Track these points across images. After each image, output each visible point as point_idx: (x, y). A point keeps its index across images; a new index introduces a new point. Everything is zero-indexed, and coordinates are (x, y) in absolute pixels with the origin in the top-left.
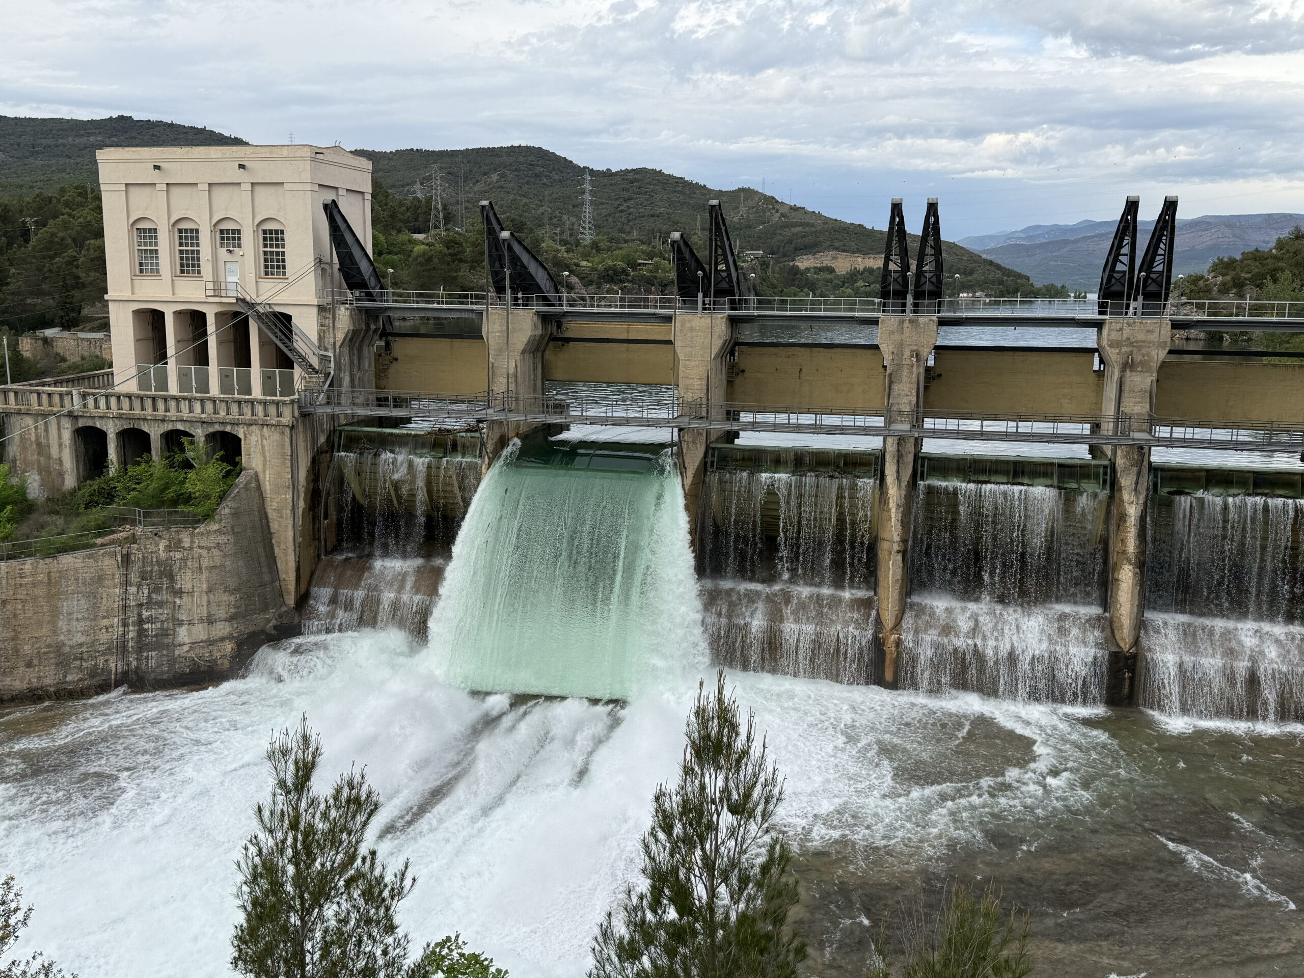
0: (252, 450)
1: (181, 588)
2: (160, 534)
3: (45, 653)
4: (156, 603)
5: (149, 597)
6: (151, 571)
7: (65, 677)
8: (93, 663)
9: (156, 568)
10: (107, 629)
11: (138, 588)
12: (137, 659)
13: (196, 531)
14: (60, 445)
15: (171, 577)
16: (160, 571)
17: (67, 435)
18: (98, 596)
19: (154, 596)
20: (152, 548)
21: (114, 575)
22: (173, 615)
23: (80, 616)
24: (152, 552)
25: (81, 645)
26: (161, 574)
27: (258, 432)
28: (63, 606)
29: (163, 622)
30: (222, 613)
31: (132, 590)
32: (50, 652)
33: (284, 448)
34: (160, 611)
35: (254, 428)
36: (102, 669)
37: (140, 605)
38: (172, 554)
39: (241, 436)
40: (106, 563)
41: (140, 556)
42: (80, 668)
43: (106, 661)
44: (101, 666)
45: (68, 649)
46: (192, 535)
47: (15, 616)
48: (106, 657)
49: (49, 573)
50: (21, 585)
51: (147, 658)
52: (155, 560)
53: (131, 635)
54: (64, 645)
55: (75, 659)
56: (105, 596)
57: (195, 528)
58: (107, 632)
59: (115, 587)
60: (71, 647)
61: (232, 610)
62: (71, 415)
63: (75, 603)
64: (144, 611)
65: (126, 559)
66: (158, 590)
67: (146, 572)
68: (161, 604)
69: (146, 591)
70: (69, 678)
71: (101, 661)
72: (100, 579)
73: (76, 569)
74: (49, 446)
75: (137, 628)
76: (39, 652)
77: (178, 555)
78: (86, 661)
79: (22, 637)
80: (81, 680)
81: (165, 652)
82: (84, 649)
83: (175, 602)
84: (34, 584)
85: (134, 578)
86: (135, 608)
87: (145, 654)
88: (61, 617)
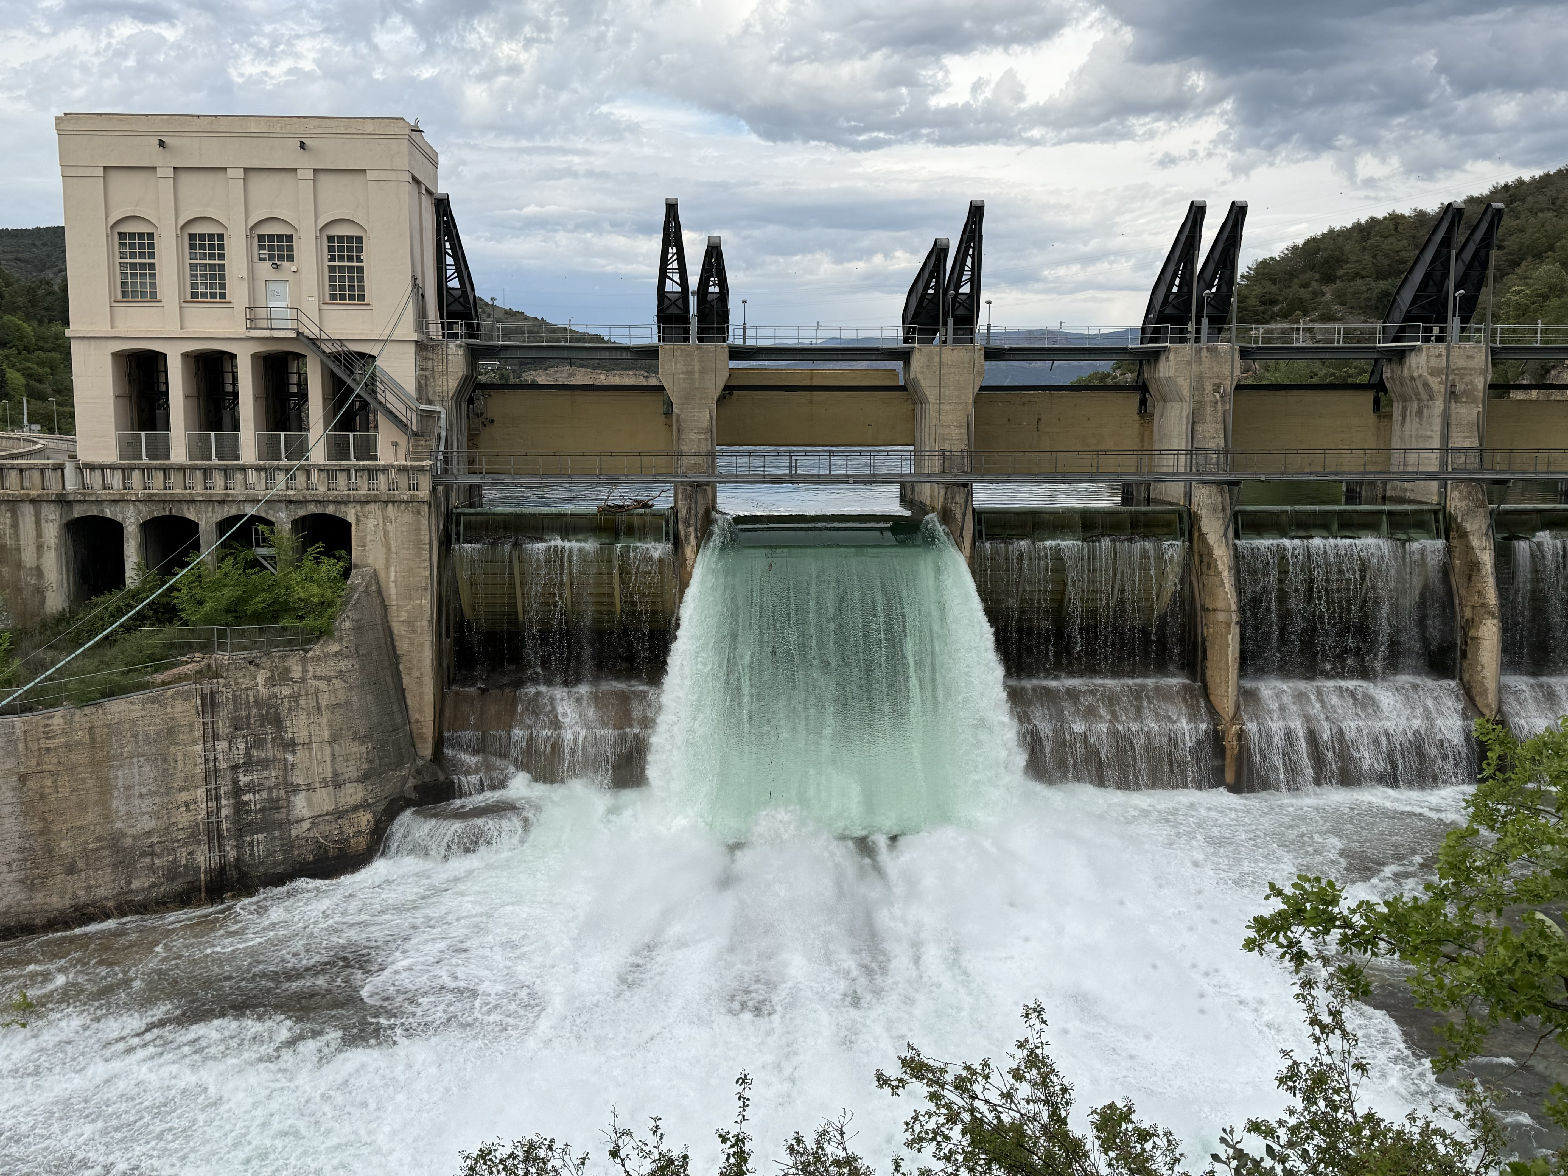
0: (369, 538)
1: (293, 738)
2: (257, 661)
3: (94, 850)
4: (258, 763)
5: (248, 754)
6: (248, 717)
7: (129, 883)
8: (171, 858)
9: (254, 711)
10: (187, 805)
11: (230, 742)
12: (237, 847)
13: (310, 654)
14: (40, 548)
15: (278, 723)
16: (261, 715)
17: (52, 532)
18: (170, 759)
19: (255, 752)
20: (246, 682)
21: (191, 725)
22: (285, 779)
23: (144, 791)
24: (247, 689)
25: (149, 833)
26: (263, 720)
27: (379, 513)
28: (116, 777)
29: (270, 789)
30: (351, 771)
31: (222, 745)
32: (102, 848)
33: (419, 534)
34: (266, 774)
35: (371, 507)
36: (186, 866)
37: (235, 768)
38: (277, 689)
39: (351, 518)
40: (179, 708)
41: (230, 695)
42: (152, 868)
43: (191, 853)
44: (184, 861)
45: (129, 840)
46: (304, 661)
47: (43, 797)
48: (190, 848)
49: (91, 728)
50: (48, 749)
51: (251, 844)
52: (252, 699)
53: (224, 812)
54: (123, 835)
55: (143, 855)
56: (180, 757)
57: (307, 651)
58: (188, 810)
59: (195, 742)
60: (135, 837)
61: (365, 766)
62: (63, 501)
63: (136, 771)
64: (241, 775)
65: (210, 703)
66: (259, 743)
67: (240, 718)
68: (265, 764)
69: (242, 746)
70: (136, 884)
71: (182, 855)
72: (171, 732)
73: (133, 721)
74: (18, 550)
75: (232, 801)
76: (84, 849)
77: (286, 691)
78: (159, 856)
79: (55, 828)
80: (153, 886)
81: (277, 834)
82: (155, 839)
83: (285, 760)
84: (69, 747)
85: (223, 728)
86: (228, 772)
87: (248, 839)
88: (116, 794)
